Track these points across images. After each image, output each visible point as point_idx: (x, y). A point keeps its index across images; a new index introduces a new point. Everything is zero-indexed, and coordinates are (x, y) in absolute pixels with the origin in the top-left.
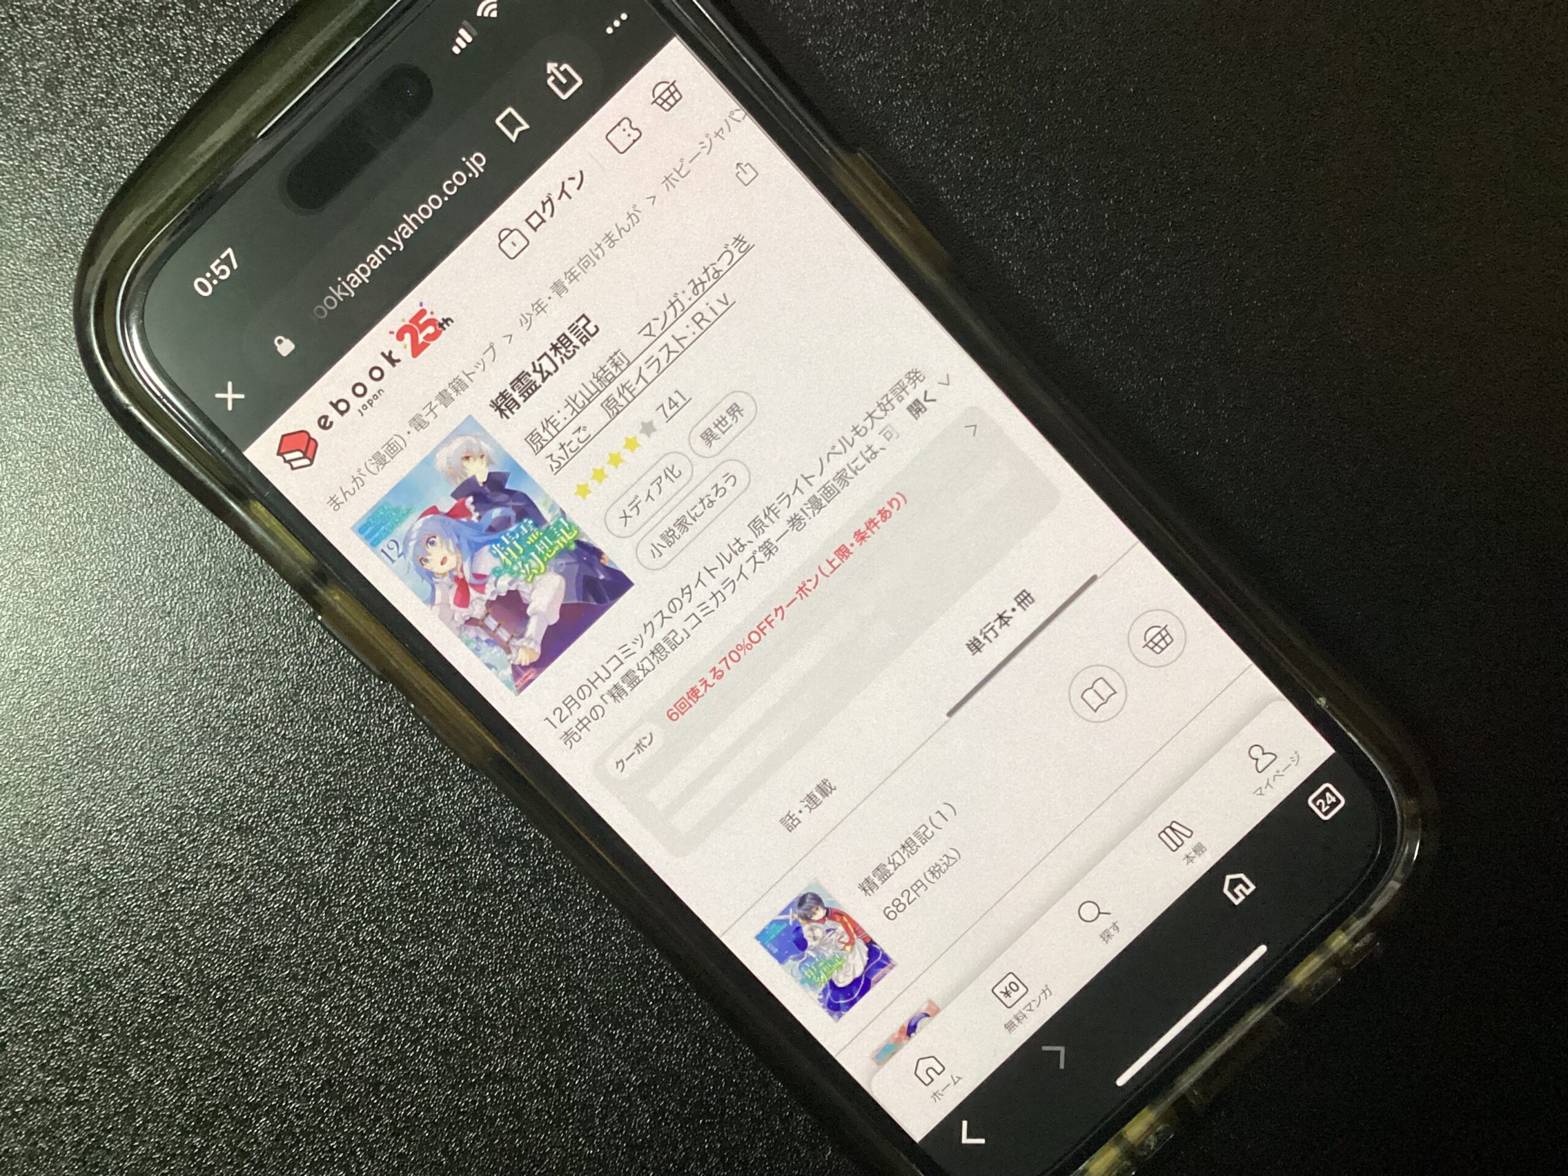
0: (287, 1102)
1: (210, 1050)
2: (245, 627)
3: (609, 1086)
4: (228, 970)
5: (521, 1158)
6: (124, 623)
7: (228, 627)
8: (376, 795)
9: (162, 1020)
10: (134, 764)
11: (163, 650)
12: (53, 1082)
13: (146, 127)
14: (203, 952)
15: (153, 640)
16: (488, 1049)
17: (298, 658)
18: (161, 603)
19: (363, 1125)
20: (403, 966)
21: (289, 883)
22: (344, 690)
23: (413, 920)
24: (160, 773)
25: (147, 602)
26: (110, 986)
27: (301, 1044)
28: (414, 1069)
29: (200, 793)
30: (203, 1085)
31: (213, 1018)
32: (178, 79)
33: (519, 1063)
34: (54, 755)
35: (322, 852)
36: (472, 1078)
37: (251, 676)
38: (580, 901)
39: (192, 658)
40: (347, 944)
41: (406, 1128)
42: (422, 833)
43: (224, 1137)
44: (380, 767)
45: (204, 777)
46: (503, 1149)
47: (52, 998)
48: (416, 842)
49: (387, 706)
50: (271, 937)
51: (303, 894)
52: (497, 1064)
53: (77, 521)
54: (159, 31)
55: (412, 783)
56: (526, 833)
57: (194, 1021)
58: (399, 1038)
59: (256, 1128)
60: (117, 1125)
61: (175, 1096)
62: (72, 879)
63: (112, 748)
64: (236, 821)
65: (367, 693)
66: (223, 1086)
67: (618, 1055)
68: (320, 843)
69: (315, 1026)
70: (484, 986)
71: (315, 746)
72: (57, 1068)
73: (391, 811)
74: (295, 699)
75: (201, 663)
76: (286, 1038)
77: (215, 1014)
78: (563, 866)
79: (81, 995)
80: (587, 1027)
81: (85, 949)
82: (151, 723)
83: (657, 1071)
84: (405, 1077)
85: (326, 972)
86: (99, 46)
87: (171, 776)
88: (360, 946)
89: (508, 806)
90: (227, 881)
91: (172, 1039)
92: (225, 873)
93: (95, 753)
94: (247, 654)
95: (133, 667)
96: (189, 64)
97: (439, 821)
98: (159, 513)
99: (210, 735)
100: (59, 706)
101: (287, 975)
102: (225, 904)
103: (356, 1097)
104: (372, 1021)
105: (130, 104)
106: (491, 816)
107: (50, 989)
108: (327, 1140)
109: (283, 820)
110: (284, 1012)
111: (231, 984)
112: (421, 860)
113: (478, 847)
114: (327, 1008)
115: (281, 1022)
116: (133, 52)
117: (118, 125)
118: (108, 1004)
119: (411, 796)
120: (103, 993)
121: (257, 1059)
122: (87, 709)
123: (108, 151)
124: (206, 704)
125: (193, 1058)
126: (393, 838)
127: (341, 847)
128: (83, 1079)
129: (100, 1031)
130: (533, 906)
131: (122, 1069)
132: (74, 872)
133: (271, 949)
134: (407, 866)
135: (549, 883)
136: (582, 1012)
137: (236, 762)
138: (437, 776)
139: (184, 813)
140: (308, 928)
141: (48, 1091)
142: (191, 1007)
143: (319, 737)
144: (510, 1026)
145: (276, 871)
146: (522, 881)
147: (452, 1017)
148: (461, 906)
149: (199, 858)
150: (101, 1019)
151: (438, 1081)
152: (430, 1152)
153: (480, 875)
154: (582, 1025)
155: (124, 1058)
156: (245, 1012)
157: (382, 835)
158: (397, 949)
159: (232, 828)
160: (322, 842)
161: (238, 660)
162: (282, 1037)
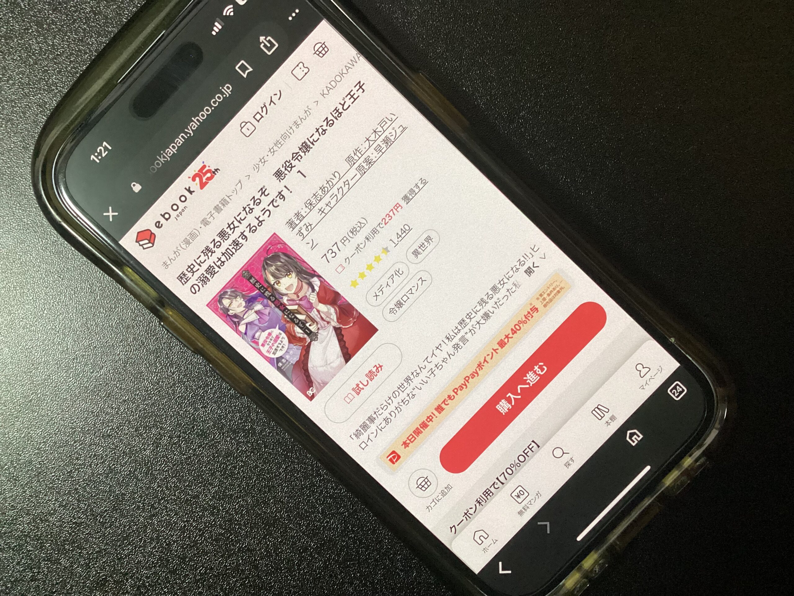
0: (141, 571)
1: (99, 548)
3: (300, 550)
4: (105, 507)
6: (37, 339)
7: (88, 336)
8: (170, 413)
9: (75, 535)
10: (49, 408)
11: (57, 350)
12: (24, 570)
13: (23, 89)
14: (92, 499)
15: (52, 345)
16: (238, 536)
17: (124, 348)
18: (54, 327)
19: (180, 579)
20: (191, 498)
21: (131, 461)
22: (148, 362)
23: (194, 474)
24: (62, 411)
25: (47, 327)
26: (48, 520)
28: (202, 549)
29: (82, 420)
30: (98, 566)
31: (100, 532)
32: (36, 64)
33: (254, 541)
35: (145, 444)
36: (231, 552)
37: (102, 359)
38: (277, 457)
39: (72, 353)
40: (163, 489)
41: (201, 579)
42: (194, 431)
44: (170, 399)
45: (84, 412)
46: (251, 585)
47: (19, 529)
48: (192, 435)
49: (171, 368)
50: (124, 489)
51: (138, 466)
52: (243, 543)
54: (25, 41)
55: (187, 406)
56: (246, 426)
57: (90, 534)
58: (193, 534)
59: (126, 585)
60: (58, 589)
61: (85, 572)
62: (24, 468)
63: (37, 401)
64: (101, 432)
65: (160, 363)
66: (108, 566)
67: (303, 533)
69: (151, 531)
70: (233, 504)
71: (136, 391)
72: (26, 563)
73: (178, 421)
74: (124, 369)
75: (76, 355)
76: (137, 539)
77: (101, 530)
78: (267, 441)
79: (34, 526)
80: (287, 520)
81: (34, 503)
82: (55, 387)
84: (198, 553)
87: (67, 413)
88: (169, 489)
89: (236, 413)
90: (100, 463)
91: (80, 544)
92: (99, 459)
93: (29, 404)
94: (98, 348)
95: (43, 360)
96: (42, 56)
97: (203, 424)
98: (49, 282)
99: (85, 390)
100: (9, 382)
101: (134, 507)
103: (174, 566)
104: (179, 527)
105: (15, 79)
106: (228, 419)
107: (18, 524)
108: (162, 588)
109: (124, 430)
110: (134, 526)
111: (107, 514)
112: (195, 443)
113: (223, 434)
114: (156, 522)
115: (133, 531)
116: (13, 53)
118: (47, 529)
120: (45, 524)
121: (124, 550)
123: (6, 103)
124: (81, 375)
125: (92, 553)
126: (180, 434)
127: (155, 441)
128: (39, 568)
129: (45, 543)
130: (254, 462)
131: (57, 562)
132: (24, 465)
133: (125, 495)
134: (189, 447)
135: (260, 450)
136: (283, 513)
137: (99, 403)
138: (199, 401)
139: (76, 431)
140: (142, 483)
141: (22, 575)
142: (89, 527)
143: (138, 387)
144: (248, 524)
145: (123, 455)
146: (247, 450)
147: (218, 521)
148: (217, 465)
149: (85, 452)
150: (45, 537)
151: (215, 554)
152: (214, 590)
153: (225, 449)
154: (284, 520)
155: (58, 556)
156: (116, 528)
157: (175, 433)
158: (188, 489)
159: (100, 436)
160: (145, 439)
161: (95, 352)
162: (135, 539)
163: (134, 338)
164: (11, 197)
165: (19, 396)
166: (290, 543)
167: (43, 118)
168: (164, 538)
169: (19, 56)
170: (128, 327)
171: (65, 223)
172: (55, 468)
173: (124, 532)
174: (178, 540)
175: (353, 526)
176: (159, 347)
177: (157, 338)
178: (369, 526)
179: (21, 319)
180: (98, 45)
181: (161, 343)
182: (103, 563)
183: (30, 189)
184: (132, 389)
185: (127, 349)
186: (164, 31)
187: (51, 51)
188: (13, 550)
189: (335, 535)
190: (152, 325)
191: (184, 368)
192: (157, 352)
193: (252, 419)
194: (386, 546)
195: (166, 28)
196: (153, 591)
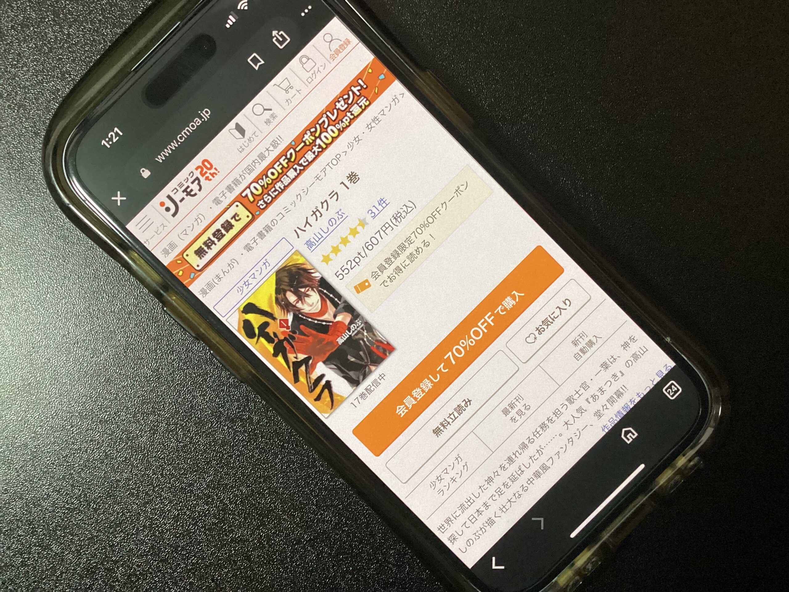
0: (132, 559)
1: (92, 535)
2: (98, 320)
3: (294, 542)
4: (99, 493)
5: (251, 581)
6: (38, 322)
7: (90, 320)
8: (168, 400)
9: (67, 521)
10: (47, 392)
12: (14, 555)
13: (37, 76)
14: (86, 485)
15: (53, 329)
16: (231, 526)
17: (125, 334)
18: (56, 311)
19: (171, 568)
20: (186, 486)
21: (127, 447)
22: (149, 348)
23: (190, 463)
25: (49, 311)
26: (41, 505)
27: (138, 529)
28: (195, 539)
29: (80, 405)
30: (89, 553)
31: (92, 518)
32: (51, 52)
33: (247, 532)
34: (7, 390)
35: (142, 431)
36: (224, 542)
37: (102, 344)
38: (274, 448)
40: (157, 477)
41: (192, 569)
42: (192, 418)
43: (101, 579)
44: (169, 386)
45: (82, 397)
47: (12, 513)
48: (189, 423)
49: (171, 355)
50: (119, 475)
51: (134, 452)
52: (237, 533)
53: (13, 272)
54: (41, 29)
55: (185, 394)
56: (244, 415)
57: (83, 520)
58: (186, 523)
59: (117, 573)
60: (48, 575)
61: (76, 559)
63: (36, 385)
64: (98, 417)
65: (161, 349)
66: (100, 553)
67: (297, 526)
68: (141, 426)
69: (144, 519)
70: (227, 494)
71: (136, 377)
72: (16, 548)
73: (176, 408)
74: (125, 355)
75: (77, 340)
76: (130, 526)
77: (94, 516)
78: (264, 430)
79: (26, 510)
80: (281, 511)
81: (27, 487)
82: (54, 371)
83: (317, 532)
84: (191, 542)
85: (148, 491)
86: (12, 38)
87: (65, 397)
88: (164, 477)
89: (234, 402)
90: (96, 448)
91: (73, 530)
92: (95, 445)
93: (28, 387)
94: (100, 333)
95: (44, 343)
96: (57, 45)
97: (201, 412)
98: (53, 266)
99: (84, 375)
101: (129, 494)
102: (95, 460)
103: (166, 555)
104: (172, 515)
105: (29, 66)
106: (226, 408)
107: (10, 509)
108: (153, 577)
109: (122, 416)
110: (128, 513)
112: (192, 431)
113: (220, 423)
114: (149, 510)
115: (127, 518)
116: (29, 41)
117: (24, 76)
118: (40, 514)
119: (185, 400)
120: (37, 509)
121: (116, 538)
122: (22, 366)
123: (19, 89)
124: (81, 360)
125: (84, 539)
126: (178, 421)
127: (152, 428)
128: (30, 553)
129: (37, 528)
130: (250, 452)
131: (48, 547)
132: (20, 448)
133: (120, 481)
134: (186, 435)
135: (257, 440)
136: (277, 504)
137: (97, 388)
138: (198, 389)
139: (73, 415)
140: (138, 470)
141: (12, 560)
142: (82, 513)
143: (138, 373)
144: (242, 514)
145: (120, 441)
146: (244, 440)
147: (212, 511)
148: (213, 454)
149: (81, 437)
150: (37, 522)
151: (207, 544)
152: (205, 580)
153: (223, 438)
154: (278, 511)
155: (50, 541)
156: (109, 514)
157: (172, 420)
158: (183, 477)
159: (97, 421)
160: (142, 425)
161: (96, 337)
162: (128, 526)
163: (136, 325)
164: (19, 181)
165: (18, 379)
166: (283, 534)
167: (55, 105)
168: (157, 527)
169: (35, 44)
170: (130, 313)
171: (73, 205)
172: (50, 452)
173: (117, 519)
174: (171, 529)
175: (348, 519)
176: (160, 334)
177: (159, 325)
178: (363, 519)
179: (24, 302)
180: (113, 36)
181: (162, 330)
182: (95, 549)
183: (39, 174)
184: (132, 374)
185: (128, 335)
186: (179, 23)
187: (66, 40)
188: (4, 535)
189: (329, 527)
190: (155, 312)
191: (185, 355)
192: (158, 339)
193: (249, 409)
194: (380, 540)
195: (181, 19)
196: (144, 580)
